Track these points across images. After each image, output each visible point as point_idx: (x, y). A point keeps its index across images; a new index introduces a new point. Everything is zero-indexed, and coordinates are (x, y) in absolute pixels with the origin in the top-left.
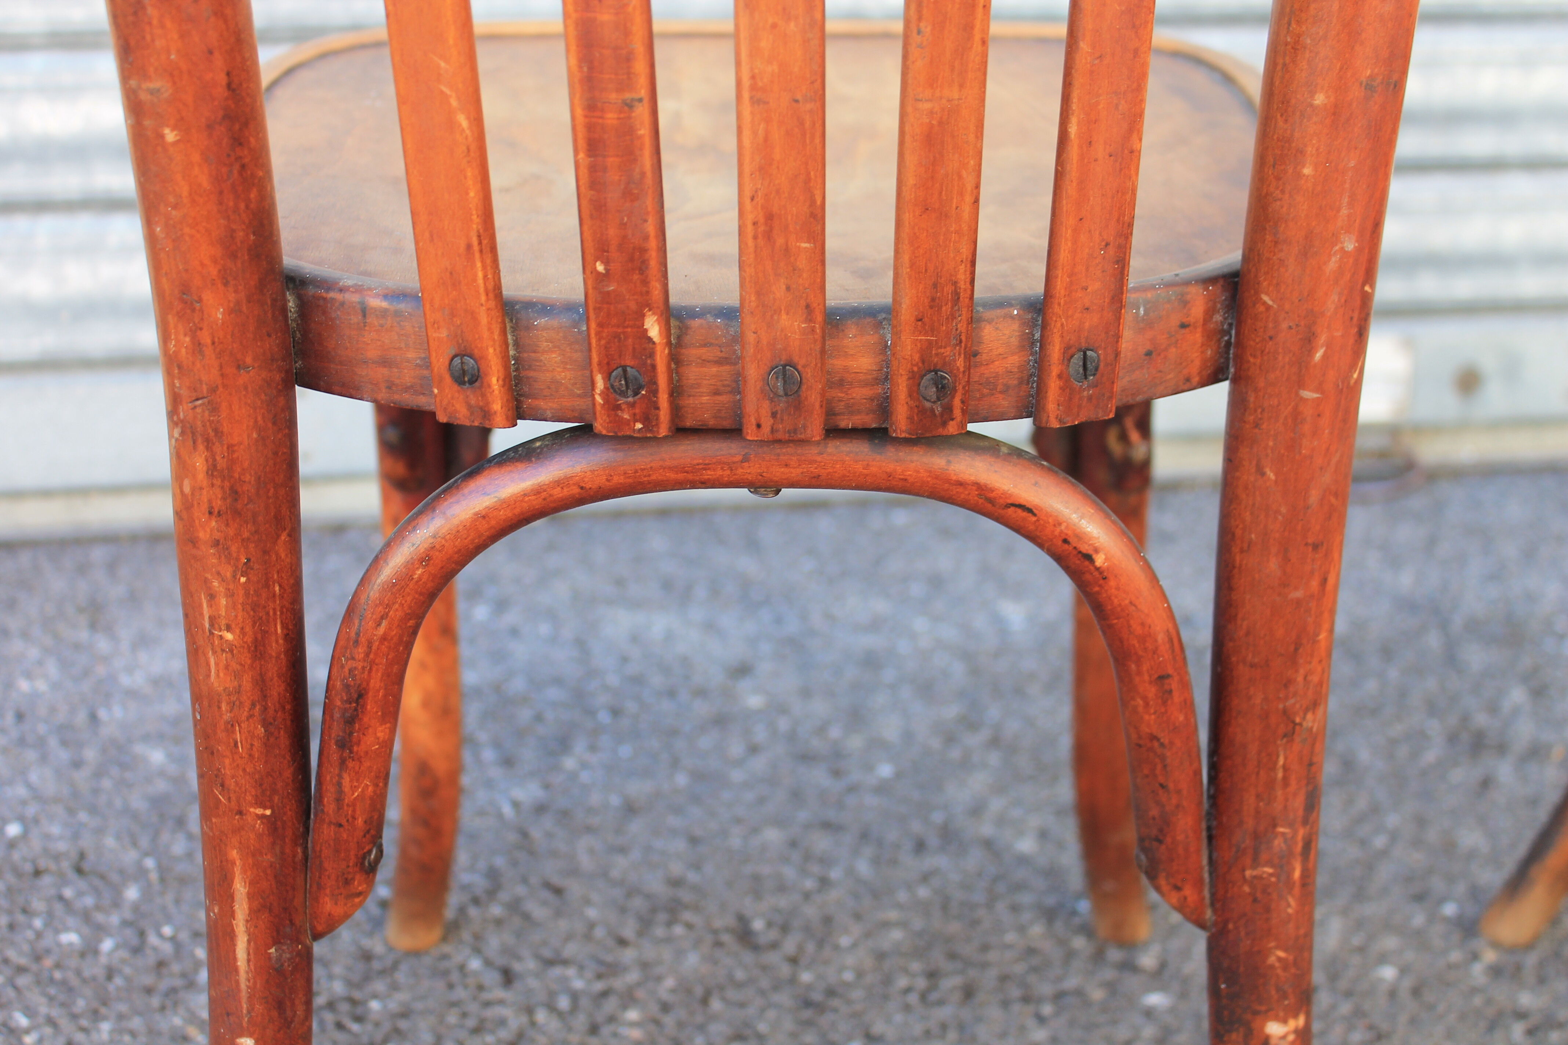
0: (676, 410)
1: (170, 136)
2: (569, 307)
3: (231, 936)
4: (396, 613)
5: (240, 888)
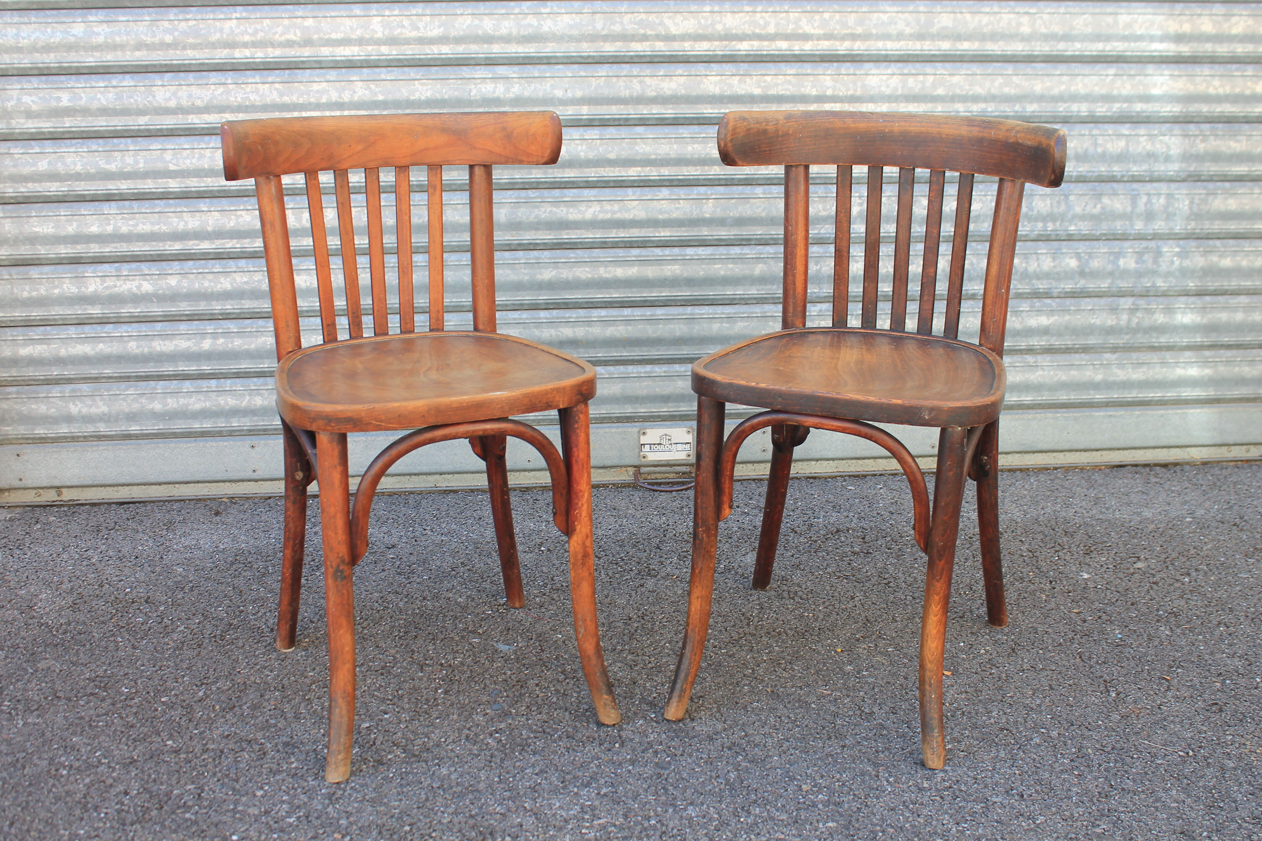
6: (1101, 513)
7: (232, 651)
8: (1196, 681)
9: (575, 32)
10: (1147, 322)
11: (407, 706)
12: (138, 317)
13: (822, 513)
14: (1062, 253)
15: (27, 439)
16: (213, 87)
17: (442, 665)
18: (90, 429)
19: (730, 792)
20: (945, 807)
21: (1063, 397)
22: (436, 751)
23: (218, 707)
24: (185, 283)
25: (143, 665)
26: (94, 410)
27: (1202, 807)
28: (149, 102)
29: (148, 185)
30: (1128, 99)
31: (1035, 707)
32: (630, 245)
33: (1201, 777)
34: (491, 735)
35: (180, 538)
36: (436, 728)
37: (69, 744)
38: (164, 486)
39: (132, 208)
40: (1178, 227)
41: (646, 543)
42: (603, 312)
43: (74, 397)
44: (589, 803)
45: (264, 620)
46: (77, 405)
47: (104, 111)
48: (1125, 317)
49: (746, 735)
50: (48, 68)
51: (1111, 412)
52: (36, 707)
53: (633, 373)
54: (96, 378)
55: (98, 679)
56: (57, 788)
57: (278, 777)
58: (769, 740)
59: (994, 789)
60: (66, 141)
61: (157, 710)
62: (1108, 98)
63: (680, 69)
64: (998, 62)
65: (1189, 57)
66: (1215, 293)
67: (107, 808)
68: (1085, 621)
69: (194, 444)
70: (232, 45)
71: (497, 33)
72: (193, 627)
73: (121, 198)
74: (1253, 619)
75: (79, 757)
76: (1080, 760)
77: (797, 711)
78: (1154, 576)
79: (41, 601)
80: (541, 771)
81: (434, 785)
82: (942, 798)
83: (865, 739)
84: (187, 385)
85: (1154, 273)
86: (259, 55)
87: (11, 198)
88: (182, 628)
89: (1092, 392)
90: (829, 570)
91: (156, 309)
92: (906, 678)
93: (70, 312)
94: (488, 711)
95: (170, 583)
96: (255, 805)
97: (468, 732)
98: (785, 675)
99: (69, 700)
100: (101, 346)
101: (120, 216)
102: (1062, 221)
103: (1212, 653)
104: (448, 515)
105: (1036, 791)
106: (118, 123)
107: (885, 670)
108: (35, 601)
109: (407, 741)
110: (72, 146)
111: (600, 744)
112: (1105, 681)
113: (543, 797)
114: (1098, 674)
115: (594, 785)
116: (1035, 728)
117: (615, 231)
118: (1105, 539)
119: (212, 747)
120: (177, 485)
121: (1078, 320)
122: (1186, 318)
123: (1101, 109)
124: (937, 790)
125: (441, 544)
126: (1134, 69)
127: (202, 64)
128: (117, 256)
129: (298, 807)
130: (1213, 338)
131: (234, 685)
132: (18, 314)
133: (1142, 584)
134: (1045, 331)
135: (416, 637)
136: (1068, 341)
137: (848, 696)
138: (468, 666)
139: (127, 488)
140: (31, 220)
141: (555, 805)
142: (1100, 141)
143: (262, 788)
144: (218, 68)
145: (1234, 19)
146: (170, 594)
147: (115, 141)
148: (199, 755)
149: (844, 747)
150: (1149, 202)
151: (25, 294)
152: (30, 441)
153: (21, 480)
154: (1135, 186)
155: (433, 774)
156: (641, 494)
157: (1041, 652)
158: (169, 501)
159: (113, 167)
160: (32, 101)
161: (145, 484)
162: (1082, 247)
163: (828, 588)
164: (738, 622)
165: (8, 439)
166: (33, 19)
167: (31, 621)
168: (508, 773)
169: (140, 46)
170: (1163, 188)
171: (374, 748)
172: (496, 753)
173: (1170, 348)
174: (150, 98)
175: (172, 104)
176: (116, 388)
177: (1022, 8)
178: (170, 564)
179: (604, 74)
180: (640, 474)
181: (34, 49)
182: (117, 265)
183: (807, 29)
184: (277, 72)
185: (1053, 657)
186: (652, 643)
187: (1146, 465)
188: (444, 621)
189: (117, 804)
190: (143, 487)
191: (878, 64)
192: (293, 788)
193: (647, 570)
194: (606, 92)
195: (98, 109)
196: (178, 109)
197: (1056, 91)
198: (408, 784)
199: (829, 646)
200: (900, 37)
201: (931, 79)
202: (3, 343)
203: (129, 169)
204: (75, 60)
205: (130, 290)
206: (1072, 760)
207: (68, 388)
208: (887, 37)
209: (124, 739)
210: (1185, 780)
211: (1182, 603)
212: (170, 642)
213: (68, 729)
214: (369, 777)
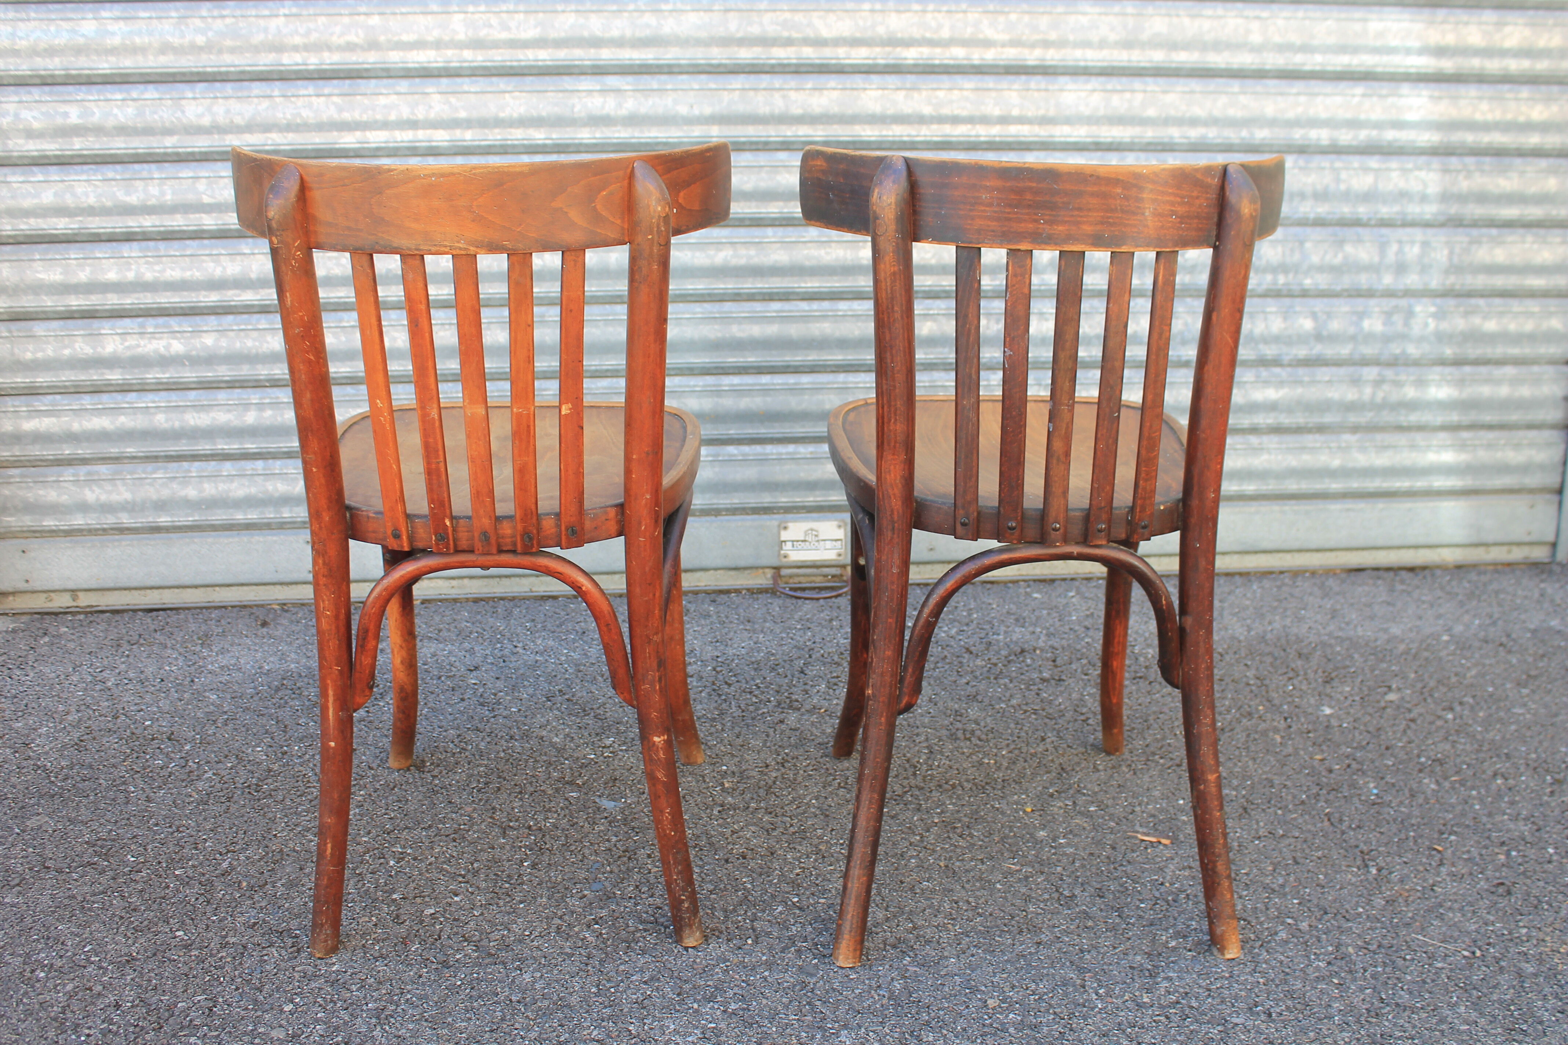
0: (455, 545)
1: (314, 470)
2: (426, 516)
3: (327, 708)
4: (377, 606)
5: (331, 693)
6: (1341, 629)
7: (268, 807)
8: (1475, 852)
9: (703, 34)
10: (1395, 396)
11: (483, 885)
12: (167, 383)
13: (1003, 628)
14: (1295, 312)
15: (34, 532)
16: (256, 100)
17: (529, 827)
18: (110, 520)
19: (895, 1009)
20: (1173, 1031)
21: (1292, 486)
22: (517, 948)
23: (245, 884)
24: (224, 343)
25: (157, 825)
26: (115, 498)
27: (1500, 1030)
28: (177, 118)
29: (178, 222)
30: (1379, 125)
31: (1277, 889)
32: (769, 297)
33: (1495, 987)
34: (589, 926)
35: (217, 655)
36: (519, 916)
37: (53, 934)
38: (202, 589)
39: (157, 249)
40: (1435, 282)
41: (787, 666)
42: (736, 380)
43: (90, 481)
44: (713, 1025)
45: (311, 765)
46: (93, 491)
47: (122, 130)
48: (1368, 391)
49: (914, 928)
50: (52, 76)
51: (1349, 504)
52: (17, 881)
53: (772, 454)
54: (117, 458)
55: (99, 843)
56: (30, 998)
57: (313, 985)
58: (944, 935)
59: (1233, 1006)
60: (76, 167)
61: (168, 887)
62: (1354, 124)
63: (833, 81)
64: (1221, 76)
65: (1452, 75)
66: (1477, 362)
67: (89, 1028)
68: (1331, 771)
69: (236, 539)
70: (280, 49)
71: (607, 35)
72: (223, 773)
73: (144, 237)
74: (1535, 769)
75: (62, 952)
76: (1339, 963)
77: (978, 893)
78: (1410, 711)
79: (40, 736)
80: (652, 979)
81: (514, 998)
82: (1167, 1017)
83: (1067, 932)
84: (228, 467)
85: (1404, 337)
86: (313, 61)
87: (9, 236)
88: (210, 774)
89: (1327, 480)
90: (1014, 702)
91: (189, 375)
92: (1114, 848)
93: (83, 378)
94: (586, 892)
95: (200, 714)
96: (281, 1026)
97: (559, 922)
98: (962, 843)
99: (60, 871)
100: (122, 419)
101: (143, 260)
102: (1296, 272)
103: (1490, 815)
104: (544, 628)
105: (1288, 1008)
106: (139, 144)
107: (1087, 837)
108: (33, 736)
109: (481, 934)
110: (83, 172)
111: (729, 940)
112: (1362, 852)
113: (654, 1016)
114: (1353, 842)
115: (719, 999)
116: (1279, 919)
117: (750, 280)
118: (1347, 663)
119: (233, 940)
120: (217, 589)
121: (1313, 393)
122: (1440, 392)
123: (1345, 137)
124: (1161, 1007)
125: (536, 665)
126: (1384, 88)
127: (243, 72)
128: (141, 309)
129: (337, 1028)
130: (1472, 417)
131: (267, 853)
132: (20, 379)
133: (1397, 722)
134: (1272, 407)
135: (499, 789)
136: (1300, 419)
137: (1042, 873)
138: (563, 830)
139: (156, 592)
140: (35, 264)
141: (668, 1027)
142: (1344, 175)
143: (292, 1001)
144: (261, 77)
145: (1508, 29)
146: (198, 729)
147: (137, 167)
148: (214, 952)
149: (1039, 943)
150: (1400, 251)
151: (29, 356)
152: (37, 535)
153: (27, 581)
154: (1384, 231)
155: (513, 981)
156: (781, 602)
157: (1280, 812)
158: (207, 608)
159: (133, 199)
160: (34, 117)
161: (178, 587)
162: (1319, 305)
163: (1012, 726)
164: (901, 770)
165: (10, 532)
166: (33, 15)
167: (25, 763)
168: (609, 981)
169: (165, 48)
170: (1418, 234)
171: (438, 943)
172: (594, 952)
173: (1420, 428)
174: (179, 114)
175: (206, 121)
176: (141, 470)
177: (1251, 11)
178: (201, 690)
179: (739, 86)
180: (780, 576)
181: (34, 52)
182: (140, 320)
183: (989, 33)
184: (335, 82)
185: (1295, 819)
186: (794, 799)
187: (1388, 569)
188: (535, 768)
189: (103, 1021)
190: (176, 590)
191: (1075, 78)
192: (332, 1001)
193: (788, 701)
194: (741, 108)
195: (115, 128)
196: (213, 127)
197: (1291, 115)
198: (480, 997)
199: (1016, 803)
200: (1102, 44)
201: (1139, 97)
202: (2, 415)
203: (153, 202)
204: (86, 65)
205: (156, 351)
206: (1329, 963)
207: (83, 470)
208: (1086, 44)
209: (123, 928)
210: (1474, 992)
211: (1448, 747)
212: (194, 794)
213: (54, 912)
214: (430, 986)
